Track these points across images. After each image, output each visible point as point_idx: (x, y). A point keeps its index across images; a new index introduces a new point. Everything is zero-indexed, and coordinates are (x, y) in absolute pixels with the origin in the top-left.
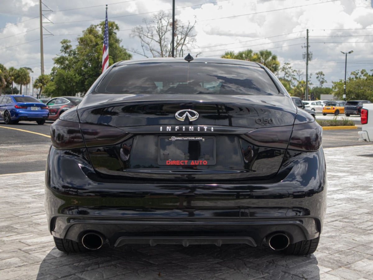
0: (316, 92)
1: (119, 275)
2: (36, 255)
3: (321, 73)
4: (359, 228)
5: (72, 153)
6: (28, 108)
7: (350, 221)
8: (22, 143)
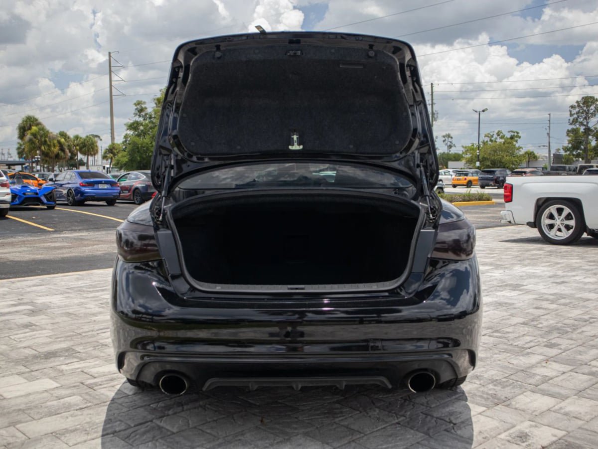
0: (443, 158)
1: (210, 422)
2: (102, 391)
3: (449, 136)
4: (515, 345)
5: (144, 267)
6: (96, 186)
7: (503, 335)
8: (88, 229)
